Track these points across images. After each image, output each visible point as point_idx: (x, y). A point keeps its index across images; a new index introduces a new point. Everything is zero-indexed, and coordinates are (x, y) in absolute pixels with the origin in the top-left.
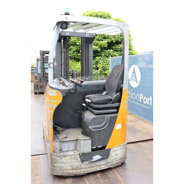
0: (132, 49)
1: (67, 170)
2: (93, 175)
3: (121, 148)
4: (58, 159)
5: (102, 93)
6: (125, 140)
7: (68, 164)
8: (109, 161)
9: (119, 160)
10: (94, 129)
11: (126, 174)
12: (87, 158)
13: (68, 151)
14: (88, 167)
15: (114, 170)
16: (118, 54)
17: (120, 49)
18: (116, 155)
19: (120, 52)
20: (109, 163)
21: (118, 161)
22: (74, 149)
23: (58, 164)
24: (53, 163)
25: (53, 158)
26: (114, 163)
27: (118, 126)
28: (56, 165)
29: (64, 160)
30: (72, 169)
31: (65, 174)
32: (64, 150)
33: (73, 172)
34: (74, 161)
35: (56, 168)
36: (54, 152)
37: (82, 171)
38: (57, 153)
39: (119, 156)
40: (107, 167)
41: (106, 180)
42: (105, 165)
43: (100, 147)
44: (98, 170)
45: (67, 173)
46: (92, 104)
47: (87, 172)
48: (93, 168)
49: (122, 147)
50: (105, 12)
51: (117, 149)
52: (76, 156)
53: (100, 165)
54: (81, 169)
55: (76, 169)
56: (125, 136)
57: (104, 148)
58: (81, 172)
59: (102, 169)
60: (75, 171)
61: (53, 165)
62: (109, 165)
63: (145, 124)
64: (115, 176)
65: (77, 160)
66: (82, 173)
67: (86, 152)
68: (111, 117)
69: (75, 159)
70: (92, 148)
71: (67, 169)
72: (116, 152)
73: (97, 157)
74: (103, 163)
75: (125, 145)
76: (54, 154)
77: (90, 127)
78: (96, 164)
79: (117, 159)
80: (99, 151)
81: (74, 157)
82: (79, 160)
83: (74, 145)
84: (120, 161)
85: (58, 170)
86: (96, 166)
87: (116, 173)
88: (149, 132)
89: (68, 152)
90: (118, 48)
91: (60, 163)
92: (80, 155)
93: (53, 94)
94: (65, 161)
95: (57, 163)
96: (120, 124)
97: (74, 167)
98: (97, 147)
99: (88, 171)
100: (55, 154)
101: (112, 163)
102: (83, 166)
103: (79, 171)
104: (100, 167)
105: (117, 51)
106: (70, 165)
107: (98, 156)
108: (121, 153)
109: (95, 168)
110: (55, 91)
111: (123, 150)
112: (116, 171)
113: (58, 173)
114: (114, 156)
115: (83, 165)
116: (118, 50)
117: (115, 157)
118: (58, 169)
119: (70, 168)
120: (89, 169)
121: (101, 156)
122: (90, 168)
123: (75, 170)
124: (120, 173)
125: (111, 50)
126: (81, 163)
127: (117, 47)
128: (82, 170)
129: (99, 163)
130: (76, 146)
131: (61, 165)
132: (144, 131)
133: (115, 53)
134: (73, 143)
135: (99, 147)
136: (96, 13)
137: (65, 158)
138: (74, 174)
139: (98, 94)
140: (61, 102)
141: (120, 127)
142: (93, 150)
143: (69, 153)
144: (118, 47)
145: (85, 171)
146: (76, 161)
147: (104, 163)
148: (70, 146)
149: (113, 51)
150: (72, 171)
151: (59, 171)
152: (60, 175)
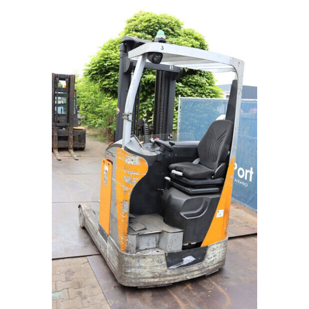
0: (213, 84)
1: (145, 278)
2: (181, 287)
3: (221, 246)
4: (134, 261)
5: (192, 162)
6: (226, 233)
7: (148, 269)
8: (205, 265)
9: (217, 263)
10: (188, 216)
11: (228, 284)
12: (176, 260)
13: (146, 249)
14: (176, 273)
15: (209, 279)
16: (190, 91)
17: (195, 82)
18: (214, 256)
19: (193, 87)
20: (204, 268)
21: (216, 266)
22: (155, 246)
23: (133, 270)
24: (125, 267)
25: (126, 260)
26: (210, 268)
27: (219, 213)
28: (129, 271)
29: (142, 263)
30: (153, 278)
31: (142, 284)
32: (141, 248)
33: (154, 282)
34: (156, 264)
35: (128, 276)
36: (127, 251)
37: (167, 280)
38: (132, 252)
39: (217, 257)
40: (201, 273)
41: (202, 293)
42: (198, 270)
43: (194, 243)
44: (189, 278)
45: (144, 283)
46: (184, 178)
47: (173, 282)
48: (182, 276)
49: (223, 244)
50: (172, 17)
51: (216, 248)
52: (160, 256)
53: (193, 271)
54: (166, 276)
55: (159, 277)
56: (226, 227)
57: (199, 244)
58: (165, 281)
59: (195, 277)
60: (157, 280)
61: (125, 270)
62: (203, 270)
63: (238, 210)
64: (213, 287)
65: (161, 262)
66: (167, 282)
67: (175, 252)
68: (212, 199)
69: (158, 261)
70: (183, 246)
71: (145, 276)
72: (214, 252)
73: (189, 259)
74: (196, 268)
75: (226, 241)
76: (127, 254)
77: (182, 214)
78: (187, 269)
79: (214, 262)
80: (192, 250)
81: (157, 259)
82: (164, 263)
83: (156, 240)
84: (218, 265)
85: (132, 279)
86: (187, 272)
87: (214, 283)
88: (247, 223)
89: (147, 251)
90: (191, 81)
91: (136, 267)
92: (167, 255)
93: (135, 163)
94: (143, 265)
95: (131, 268)
96: (222, 209)
97: (156, 274)
98: (190, 244)
99: (175, 280)
100: (129, 254)
101: (207, 269)
102: (168, 273)
103: (162, 279)
104: (192, 273)
105: (189, 86)
106: (150, 270)
107: (191, 256)
108: (221, 253)
109: (185, 275)
110: (138, 157)
111: (222, 249)
112: (213, 280)
113: (132, 283)
114: (212, 257)
115: (169, 271)
116: (191, 84)
117: (212, 259)
118: (132, 276)
119: (150, 275)
120: (177, 277)
121: (194, 257)
122: (178, 275)
123: (156, 278)
124: (220, 283)
125: (180, 84)
126: (166, 268)
127: (190, 79)
128: (166, 278)
129: (190, 268)
130: (159, 242)
131: (138, 271)
132: (239, 220)
133: (186, 89)
134: (155, 237)
135: (192, 243)
136: (157, 18)
137: (144, 260)
138: (155, 284)
139: (187, 163)
140: (145, 174)
141: (222, 215)
142: (184, 248)
143: (150, 253)
144: (192, 79)
145: (171, 280)
146: (160, 264)
147: (198, 268)
148: (151, 242)
149: (183, 86)
150: (152, 280)
151: (133, 281)
152: (135, 286)
